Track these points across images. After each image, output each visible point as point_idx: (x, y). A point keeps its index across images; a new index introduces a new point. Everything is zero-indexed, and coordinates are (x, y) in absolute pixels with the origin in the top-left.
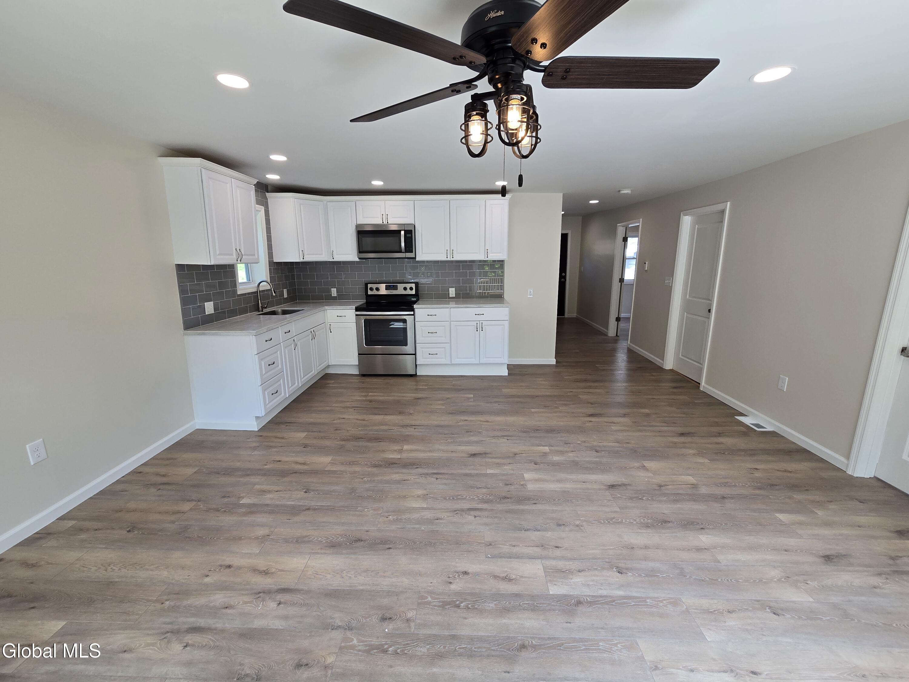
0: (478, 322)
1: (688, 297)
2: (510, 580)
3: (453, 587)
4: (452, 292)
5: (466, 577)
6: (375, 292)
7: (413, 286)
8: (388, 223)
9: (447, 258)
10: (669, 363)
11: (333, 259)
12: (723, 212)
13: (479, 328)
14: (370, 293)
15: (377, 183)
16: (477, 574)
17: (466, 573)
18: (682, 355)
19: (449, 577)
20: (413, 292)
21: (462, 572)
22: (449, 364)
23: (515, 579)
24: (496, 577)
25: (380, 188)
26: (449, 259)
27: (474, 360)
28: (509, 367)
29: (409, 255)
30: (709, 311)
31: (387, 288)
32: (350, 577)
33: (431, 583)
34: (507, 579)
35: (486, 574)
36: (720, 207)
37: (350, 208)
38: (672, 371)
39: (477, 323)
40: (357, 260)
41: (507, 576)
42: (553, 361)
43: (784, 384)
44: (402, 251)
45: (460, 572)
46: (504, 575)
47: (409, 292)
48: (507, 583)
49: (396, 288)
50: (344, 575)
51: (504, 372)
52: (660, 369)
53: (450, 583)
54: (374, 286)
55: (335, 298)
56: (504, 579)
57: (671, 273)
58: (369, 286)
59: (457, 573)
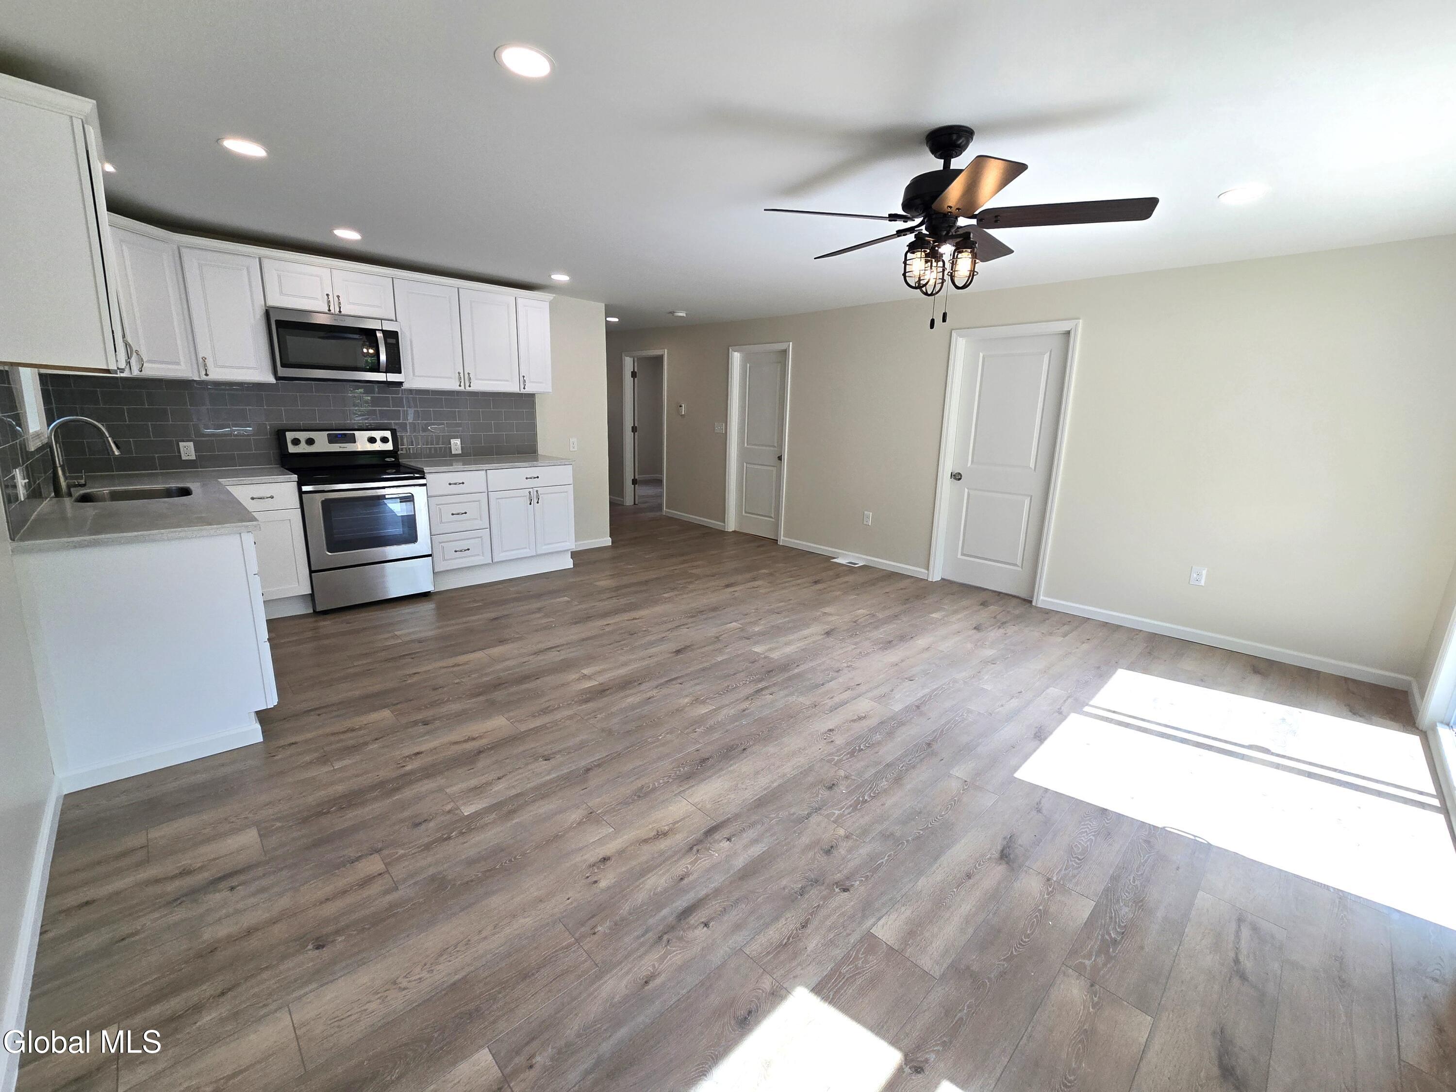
0: (531, 490)
1: (746, 445)
2: (665, 834)
3: (603, 884)
4: (456, 445)
5: (608, 863)
6: (303, 448)
7: (388, 434)
8: (340, 312)
9: (460, 386)
10: (731, 524)
11: (207, 375)
12: (785, 352)
13: (534, 499)
14: (292, 449)
15: (348, 235)
16: (621, 853)
17: (605, 859)
18: (746, 512)
19: (588, 877)
20: (389, 446)
21: (600, 861)
22: (490, 564)
23: (671, 830)
24: (646, 841)
25: (348, 246)
26: (462, 388)
27: (528, 550)
28: (574, 555)
29: (392, 377)
30: (780, 458)
31: (332, 440)
32: (420, 979)
33: (568, 899)
34: (659, 835)
35: (631, 845)
36: (781, 346)
37: (245, 272)
38: (734, 532)
39: (530, 492)
40: (272, 380)
41: (658, 832)
42: (607, 541)
43: (869, 518)
44: (381, 370)
45: (597, 863)
46: (654, 833)
47: (378, 446)
48: (665, 839)
49: (353, 439)
50: (404, 984)
51: (569, 564)
52: (722, 533)
53: (596, 882)
54: (303, 436)
55: (190, 464)
56: (658, 837)
57: (724, 417)
58: (290, 435)
59: (594, 866)
